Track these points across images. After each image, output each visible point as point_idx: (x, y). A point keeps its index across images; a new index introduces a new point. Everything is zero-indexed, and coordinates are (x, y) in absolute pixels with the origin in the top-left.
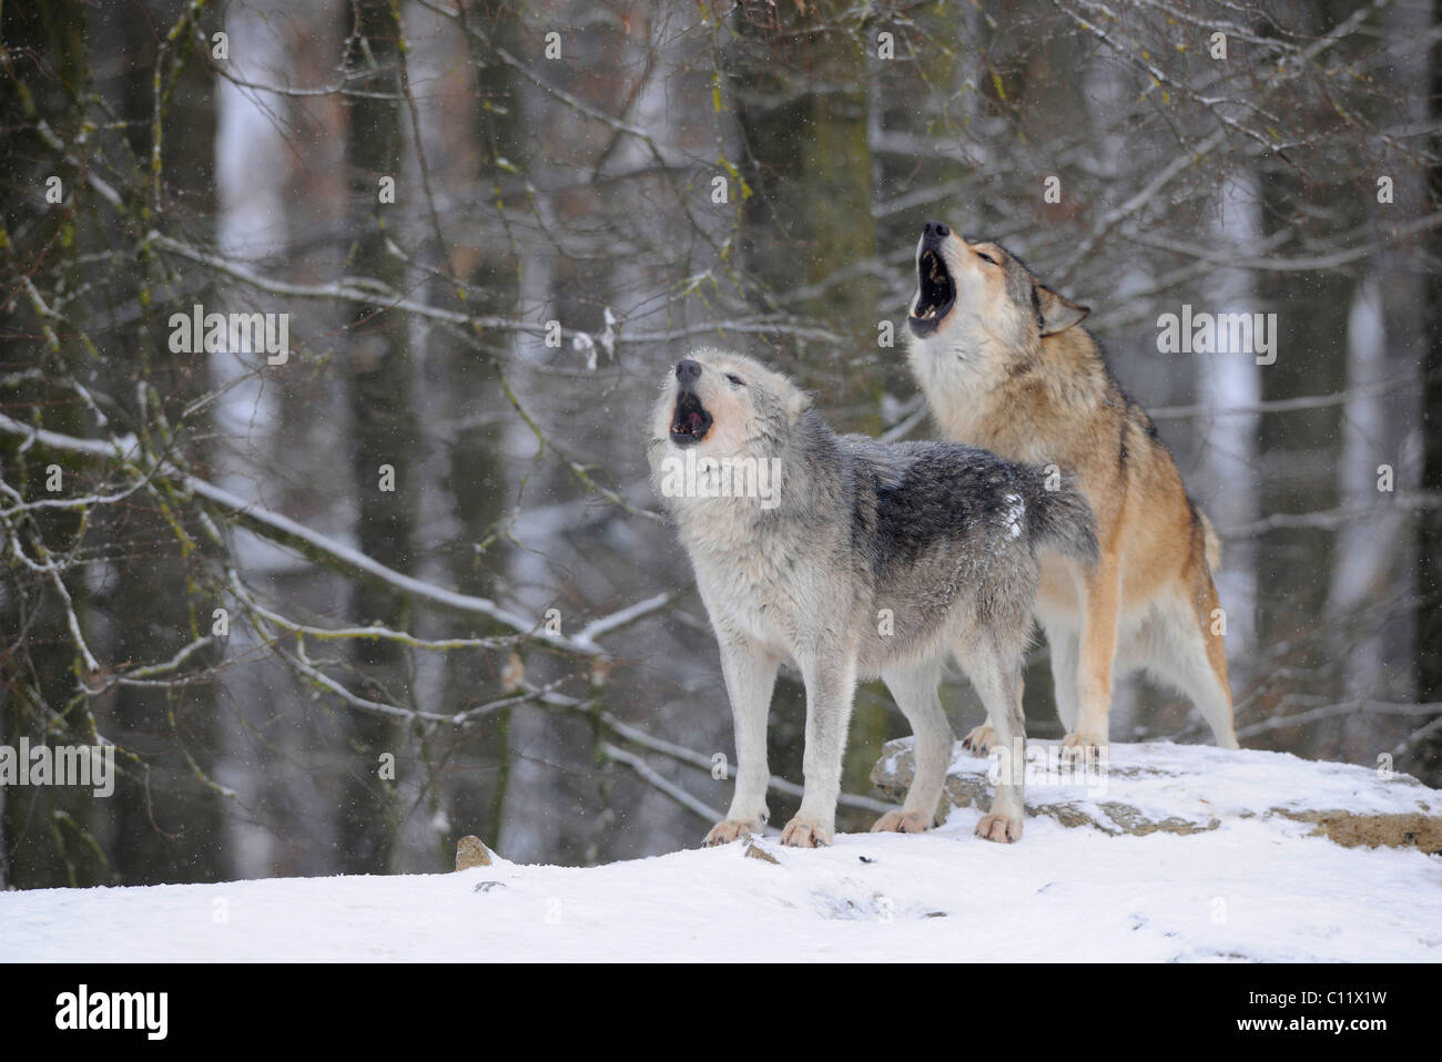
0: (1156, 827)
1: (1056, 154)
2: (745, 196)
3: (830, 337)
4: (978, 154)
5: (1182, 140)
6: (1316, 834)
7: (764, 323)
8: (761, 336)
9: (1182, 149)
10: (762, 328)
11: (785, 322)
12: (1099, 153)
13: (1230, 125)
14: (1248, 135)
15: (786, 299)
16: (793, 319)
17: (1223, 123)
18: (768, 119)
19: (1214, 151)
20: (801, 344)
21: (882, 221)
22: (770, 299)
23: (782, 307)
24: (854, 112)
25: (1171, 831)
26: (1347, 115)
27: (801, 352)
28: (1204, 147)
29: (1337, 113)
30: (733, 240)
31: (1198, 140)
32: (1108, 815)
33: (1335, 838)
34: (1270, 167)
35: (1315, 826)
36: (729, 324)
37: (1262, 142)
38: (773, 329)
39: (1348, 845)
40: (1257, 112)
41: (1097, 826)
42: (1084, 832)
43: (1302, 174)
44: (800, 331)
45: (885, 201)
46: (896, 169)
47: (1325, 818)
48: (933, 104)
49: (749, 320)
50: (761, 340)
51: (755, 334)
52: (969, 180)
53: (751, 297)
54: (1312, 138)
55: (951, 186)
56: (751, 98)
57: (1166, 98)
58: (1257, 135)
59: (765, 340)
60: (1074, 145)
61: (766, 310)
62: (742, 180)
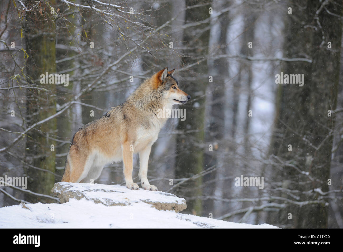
0: (116, 205)
1: (98, 50)
2: (27, 57)
3: (46, 90)
4: (80, 49)
5: (128, 49)
6: (152, 207)
7: (30, 86)
8: (30, 89)
9: (127, 51)
10: (30, 87)
11: (35, 86)
12: (107, 50)
13: (139, 46)
14: (142, 48)
15: (36, 81)
16: (37, 85)
17: (137, 45)
18: (32, 40)
19: (134, 51)
20: (39, 91)
21: (58, 64)
22: (32, 81)
23: (35, 83)
24: (52, 39)
25: (120, 205)
26: (165, 44)
27: (39, 93)
28: (132, 50)
29: (163, 44)
30: (24, 67)
32: (106, 201)
33: (157, 208)
34: (146, 55)
35: (152, 205)
36: (23, 86)
37: (145, 50)
38: (32, 87)
39: (159, 210)
40: (144, 43)
41: (103, 204)
42: (101, 204)
43: (154, 58)
44: (39, 88)
45: (58, 60)
46: (60, 53)
47: (155, 203)
48: (70, 38)
49: (27, 85)
50: (30, 90)
51: (28, 89)
52: (77, 56)
53: (27, 80)
54: (157, 49)
55: (74, 57)
56: (29, 35)
57: (124, 39)
58: (145, 48)
59: (31, 90)
60: (102, 49)
61: (31, 83)
62: (27, 54)
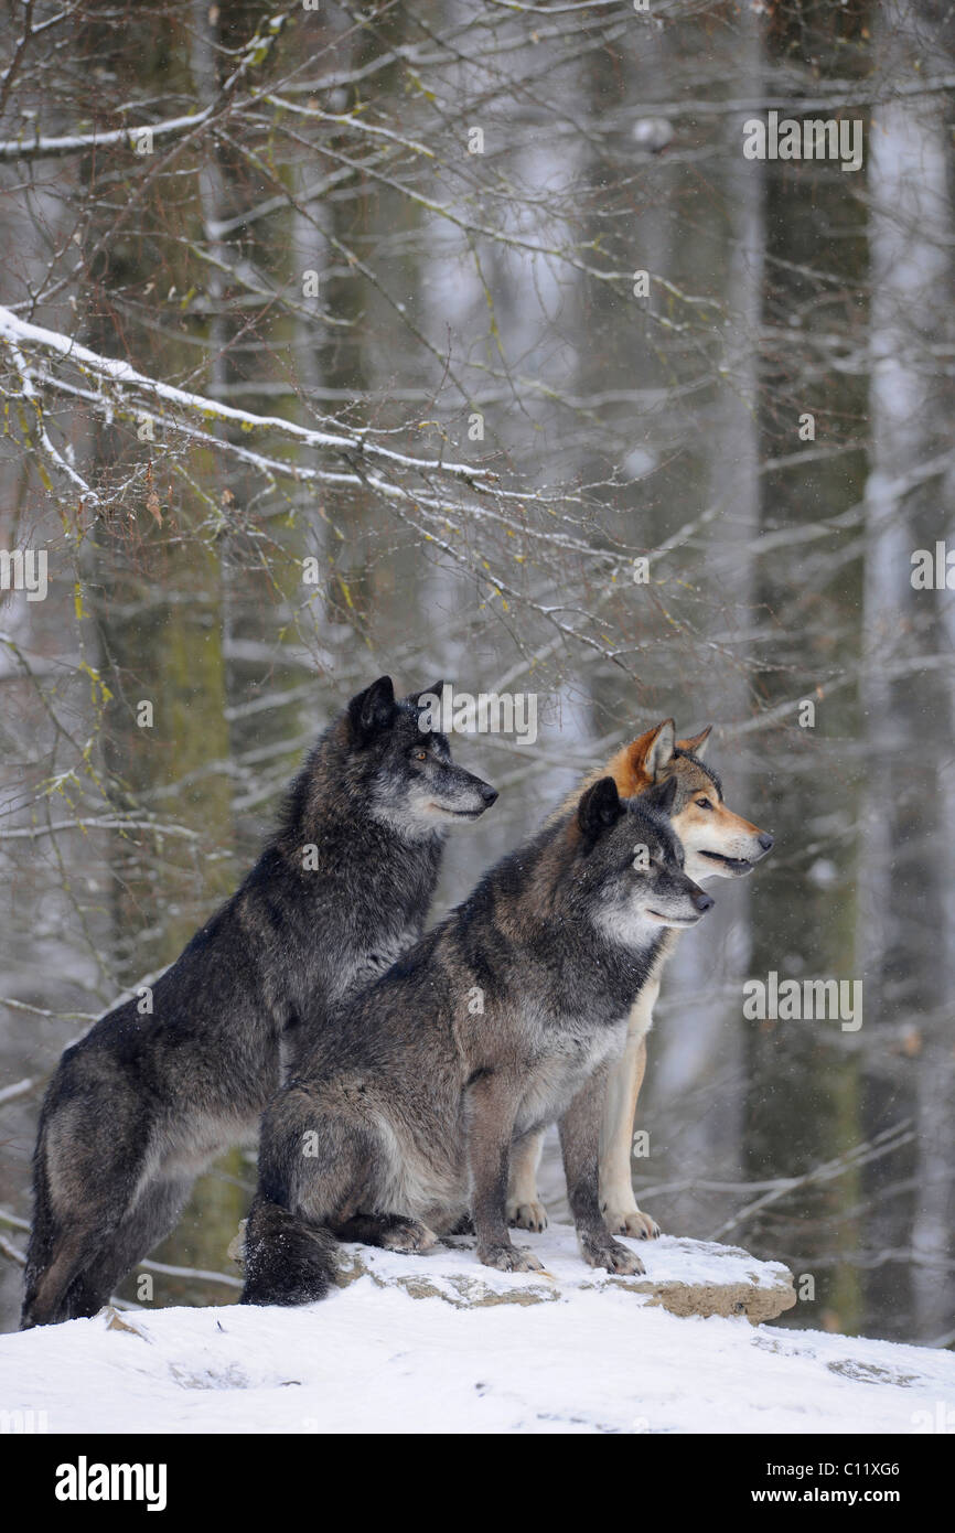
1: (400, 658)
2: (106, 700)
3: (187, 832)
4: (327, 659)
5: (522, 646)
6: (652, 1304)
7: (124, 820)
8: (121, 832)
9: (521, 654)
10: (122, 825)
11: (144, 819)
12: (440, 659)
13: (568, 632)
14: (584, 641)
15: (145, 797)
16: (152, 816)
17: (562, 630)
18: (126, 627)
19: (552, 656)
20: (160, 839)
21: (235, 723)
22: (130, 798)
23: (142, 804)
24: (207, 619)
25: (514, 1302)
26: (677, 622)
27: (160, 848)
28: (541, 654)
29: (667, 621)
30: (95, 741)
31: (536, 647)
32: (455, 1287)
33: (670, 1309)
34: (603, 671)
35: (651, 1297)
36: (91, 821)
37: (597, 648)
38: (132, 825)
39: (682, 1315)
40: (592, 619)
41: (444, 1298)
42: (435, 1301)
43: (635, 679)
44: (158, 827)
45: (234, 705)
46: (245, 678)
47: (660, 1288)
48: (283, 612)
49: (111, 816)
50: (122, 837)
51: (115, 831)
52: (316, 683)
53: (110, 796)
54: (644, 644)
55: (301, 691)
56: (109, 607)
57: (506, 606)
58: (592, 641)
59: (126, 836)
60: (417, 651)
61: (125, 807)
62: (102, 684)
